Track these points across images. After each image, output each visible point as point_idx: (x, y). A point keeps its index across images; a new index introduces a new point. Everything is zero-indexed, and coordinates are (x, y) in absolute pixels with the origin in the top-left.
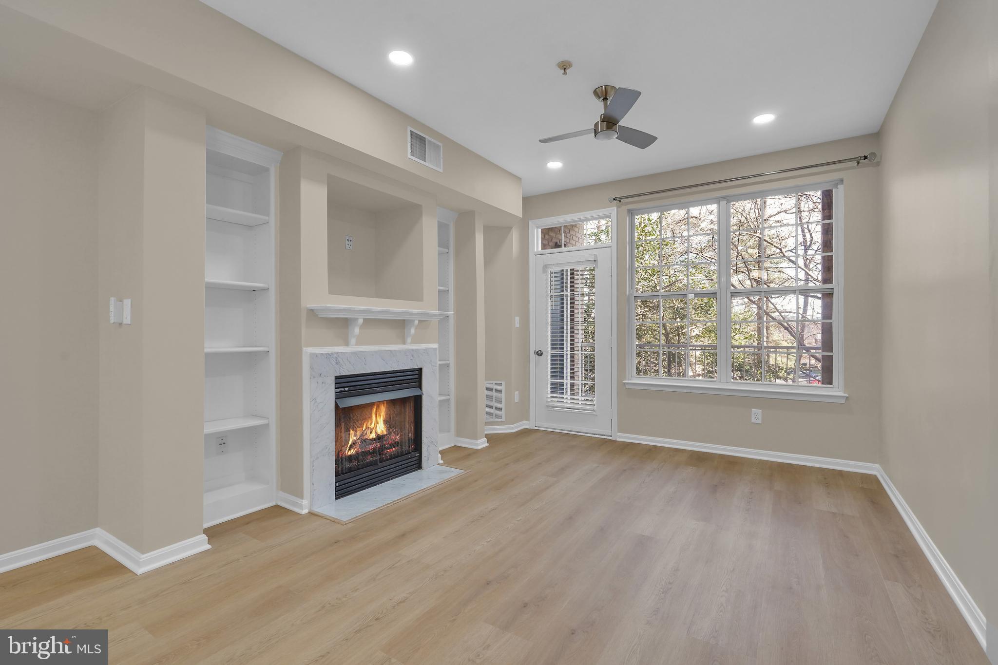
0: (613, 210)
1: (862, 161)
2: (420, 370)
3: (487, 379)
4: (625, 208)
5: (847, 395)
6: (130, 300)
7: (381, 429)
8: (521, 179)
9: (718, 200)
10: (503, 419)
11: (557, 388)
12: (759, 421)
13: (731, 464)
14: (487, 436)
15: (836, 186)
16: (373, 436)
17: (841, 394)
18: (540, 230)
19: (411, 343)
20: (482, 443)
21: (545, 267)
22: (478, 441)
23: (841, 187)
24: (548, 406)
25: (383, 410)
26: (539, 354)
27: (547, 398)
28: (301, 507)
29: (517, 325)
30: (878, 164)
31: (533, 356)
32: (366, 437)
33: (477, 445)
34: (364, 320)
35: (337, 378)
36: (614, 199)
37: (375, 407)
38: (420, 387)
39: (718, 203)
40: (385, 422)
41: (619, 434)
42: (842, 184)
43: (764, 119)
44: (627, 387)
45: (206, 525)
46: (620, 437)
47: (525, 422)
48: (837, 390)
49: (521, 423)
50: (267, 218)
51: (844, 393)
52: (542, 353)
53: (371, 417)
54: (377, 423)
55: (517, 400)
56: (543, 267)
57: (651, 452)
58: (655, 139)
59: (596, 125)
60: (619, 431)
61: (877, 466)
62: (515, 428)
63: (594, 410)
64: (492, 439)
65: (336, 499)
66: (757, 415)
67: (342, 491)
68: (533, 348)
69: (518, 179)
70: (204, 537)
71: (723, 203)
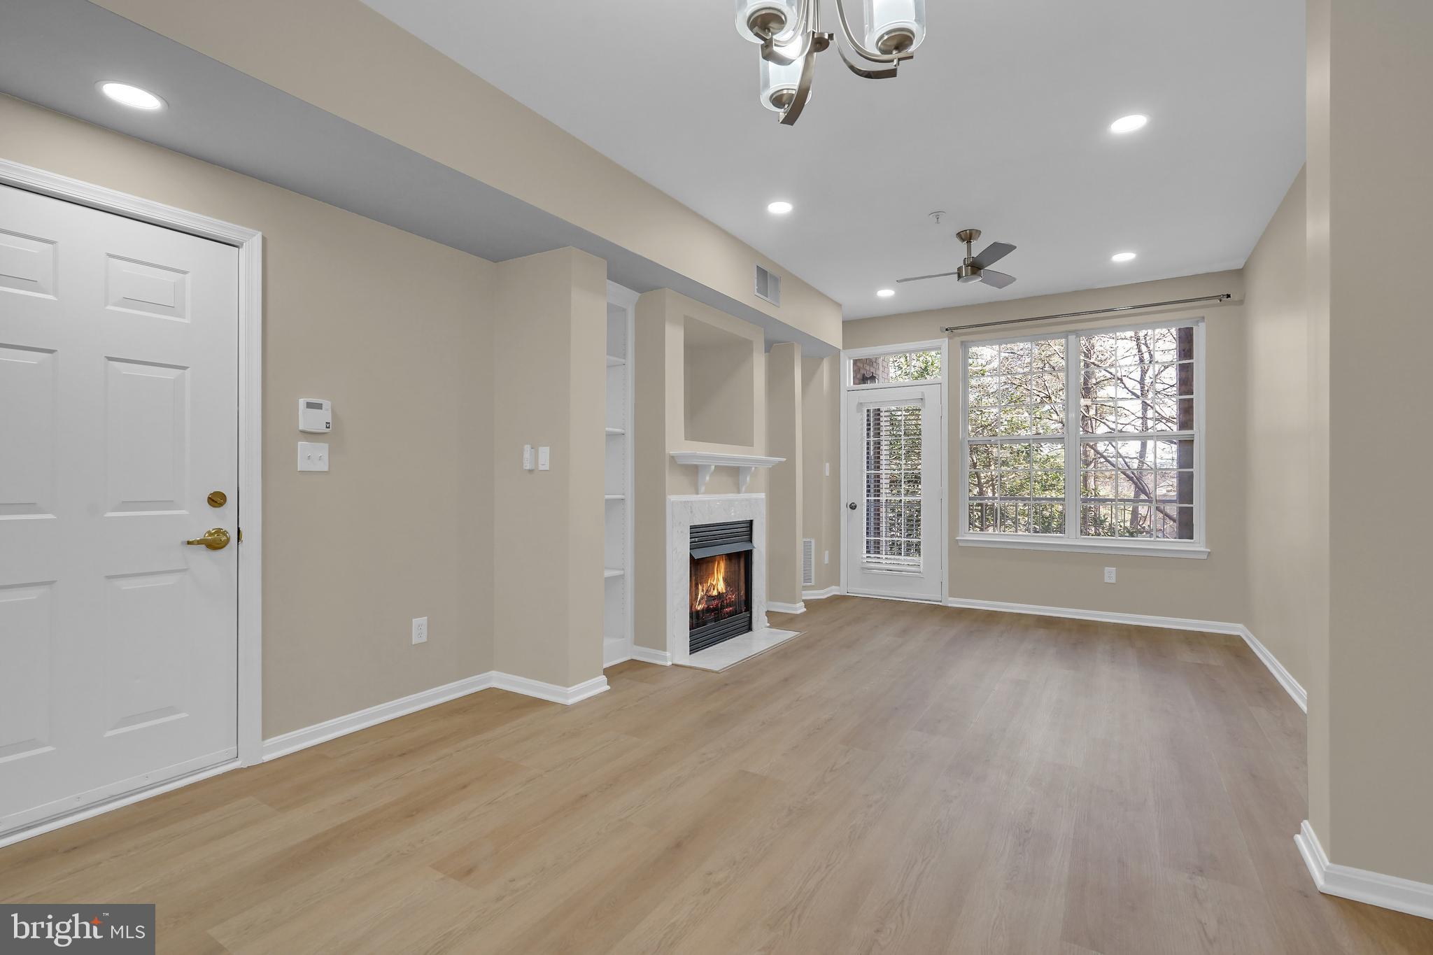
0: (944, 342)
1: (1225, 299)
2: (751, 522)
3: (804, 536)
4: (958, 340)
5: (1209, 550)
6: (548, 448)
7: (721, 586)
8: (841, 305)
9: (1066, 335)
10: (813, 583)
11: (873, 547)
12: (1113, 580)
13: (1084, 628)
14: (804, 601)
15: (1197, 322)
16: (715, 593)
17: (1203, 549)
18: (852, 361)
19: (746, 492)
20: (800, 608)
21: (861, 405)
22: (798, 605)
23: (1202, 326)
24: (863, 568)
25: (722, 565)
26: (853, 507)
27: (862, 558)
28: (665, 658)
29: (827, 474)
30: (1241, 302)
31: (844, 510)
32: (710, 593)
33: (796, 609)
34: (715, 466)
35: (692, 527)
36: (947, 330)
37: (717, 563)
38: (750, 540)
39: (1066, 337)
40: (725, 580)
41: (951, 599)
42: (1204, 321)
43: (1124, 257)
44: (960, 544)
45: (606, 665)
46: (951, 602)
47: (834, 587)
48: (1197, 545)
49: (829, 589)
50: (624, 360)
51: (1206, 548)
52: (856, 506)
53: (714, 573)
54: (718, 580)
55: (826, 561)
56: (858, 405)
57: (990, 618)
58: (1014, 279)
59: (960, 269)
60: (951, 596)
61: (1240, 626)
62: (826, 593)
63: (920, 572)
64: (808, 604)
65: (690, 654)
66: (1110, 575)
67: (695, 647)
68: (845, 500)
69: (839, 305)
70: (604, 678)
71: (1072, 338)
